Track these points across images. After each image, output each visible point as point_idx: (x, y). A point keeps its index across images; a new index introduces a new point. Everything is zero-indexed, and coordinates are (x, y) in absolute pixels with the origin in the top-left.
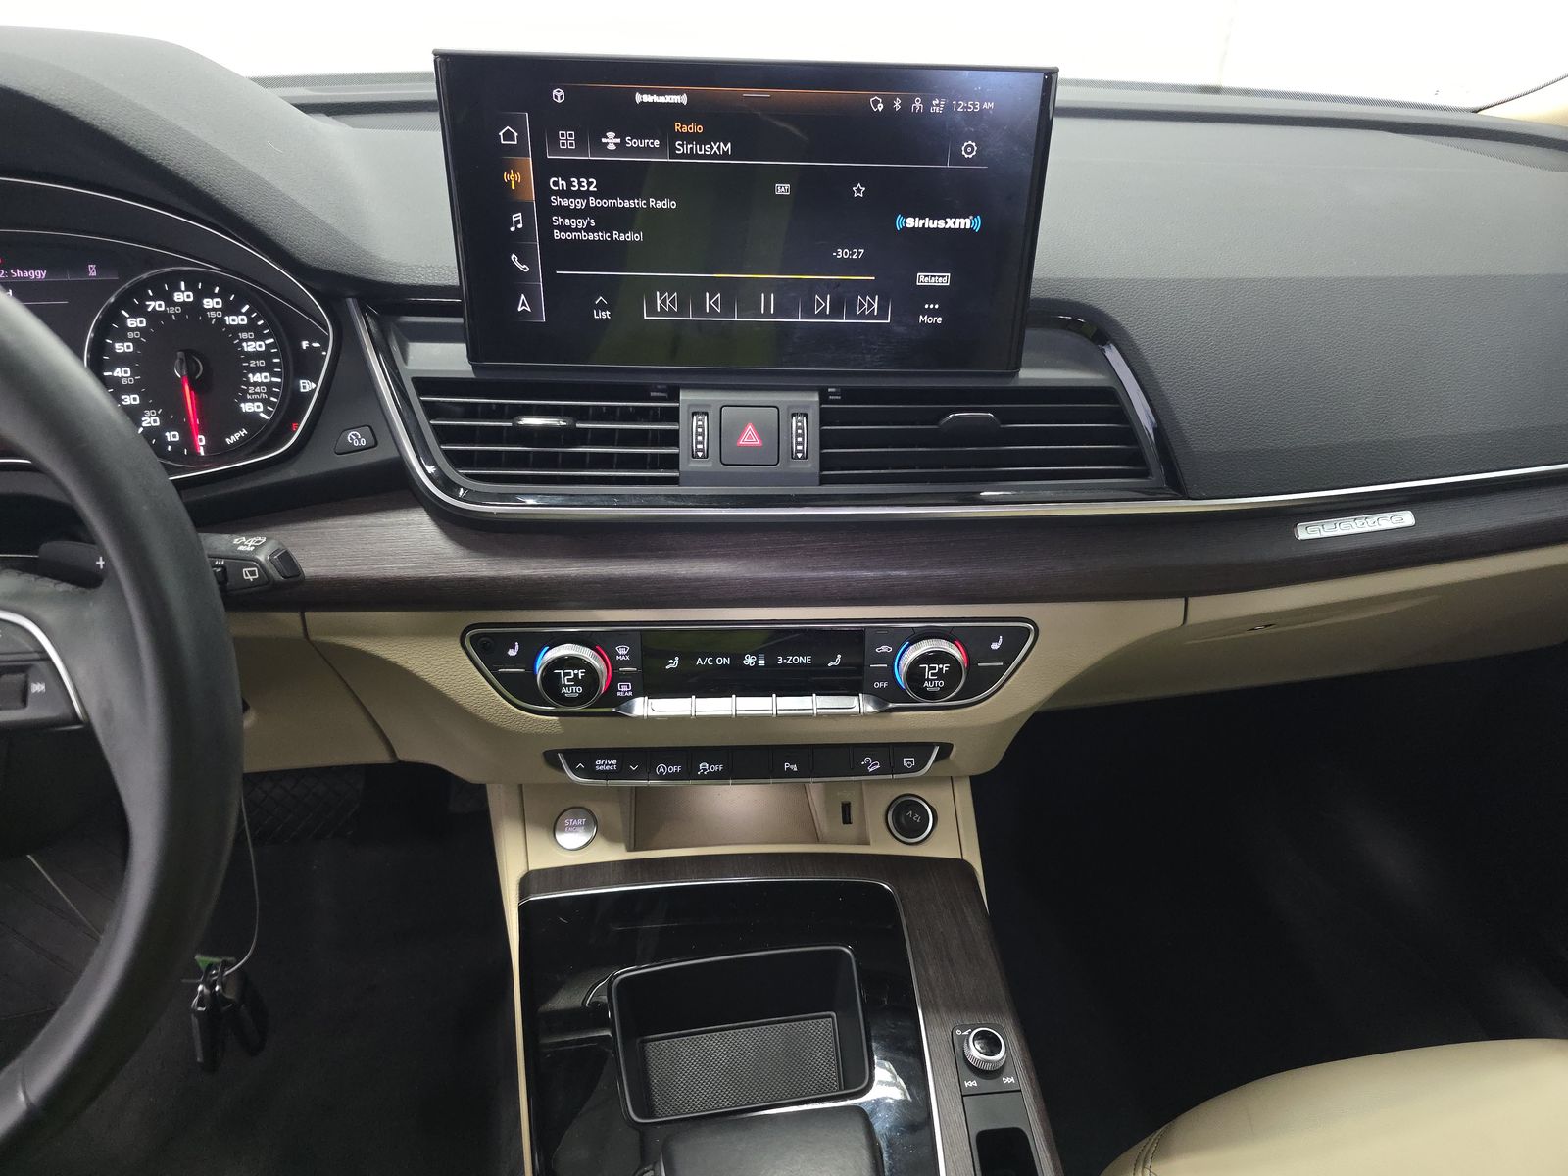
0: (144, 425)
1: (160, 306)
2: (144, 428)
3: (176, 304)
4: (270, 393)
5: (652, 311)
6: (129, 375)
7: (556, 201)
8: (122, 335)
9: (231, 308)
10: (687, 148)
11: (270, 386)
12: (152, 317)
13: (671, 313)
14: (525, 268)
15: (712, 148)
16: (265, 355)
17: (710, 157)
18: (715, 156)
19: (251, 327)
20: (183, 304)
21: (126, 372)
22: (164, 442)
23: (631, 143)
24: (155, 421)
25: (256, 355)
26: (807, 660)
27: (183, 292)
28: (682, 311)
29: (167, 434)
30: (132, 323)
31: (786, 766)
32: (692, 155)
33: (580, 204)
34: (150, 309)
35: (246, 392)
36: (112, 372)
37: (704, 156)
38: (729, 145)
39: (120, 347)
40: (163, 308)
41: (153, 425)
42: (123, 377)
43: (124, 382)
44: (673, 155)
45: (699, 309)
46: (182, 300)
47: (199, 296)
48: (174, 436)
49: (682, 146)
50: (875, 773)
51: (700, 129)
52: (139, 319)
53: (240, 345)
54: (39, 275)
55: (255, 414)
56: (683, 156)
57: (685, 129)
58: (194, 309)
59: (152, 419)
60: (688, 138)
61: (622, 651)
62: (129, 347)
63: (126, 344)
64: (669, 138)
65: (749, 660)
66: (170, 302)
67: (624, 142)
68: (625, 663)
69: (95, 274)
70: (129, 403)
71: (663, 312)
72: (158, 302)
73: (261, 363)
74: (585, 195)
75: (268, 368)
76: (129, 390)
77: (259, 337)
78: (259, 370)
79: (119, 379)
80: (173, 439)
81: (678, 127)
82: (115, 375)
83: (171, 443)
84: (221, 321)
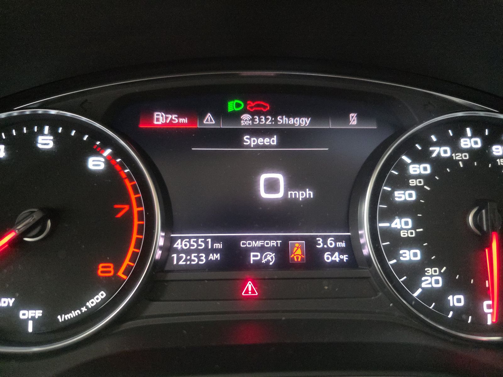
0: (424, 285)
1: (445, 152)
2: (423, 289)
3: (463, 151)
6: (410, 226)
8: (403, 182)
12: (437, 164)
20: (471, 151)
21: (406, 223)
22: (443, 306)
24: (437, 282)
27: (469, 138)
29: (450, 298)
30: (415, 169)
34: (434, 155)
36: (391, 223)
39: (401, 196)
40: (448, 154)
41: (435, 286)
42: (402, 229)
43: (403, 234)
46: (468, 146)
47: (487, 143)
48: (459, 301)
52: (423, 166)
54: (303, 122)
58: (482, 155)
59: (434, 278)
62: (410, 195)
63: (408, 192)
66: (456, 148)
69: (355, 123)
70: (407, 259)
72: (443, 148)
76: (409, 243)
79: (397, 232)
80: (457, 304)
82: (393, 225)
83: (454, 308)
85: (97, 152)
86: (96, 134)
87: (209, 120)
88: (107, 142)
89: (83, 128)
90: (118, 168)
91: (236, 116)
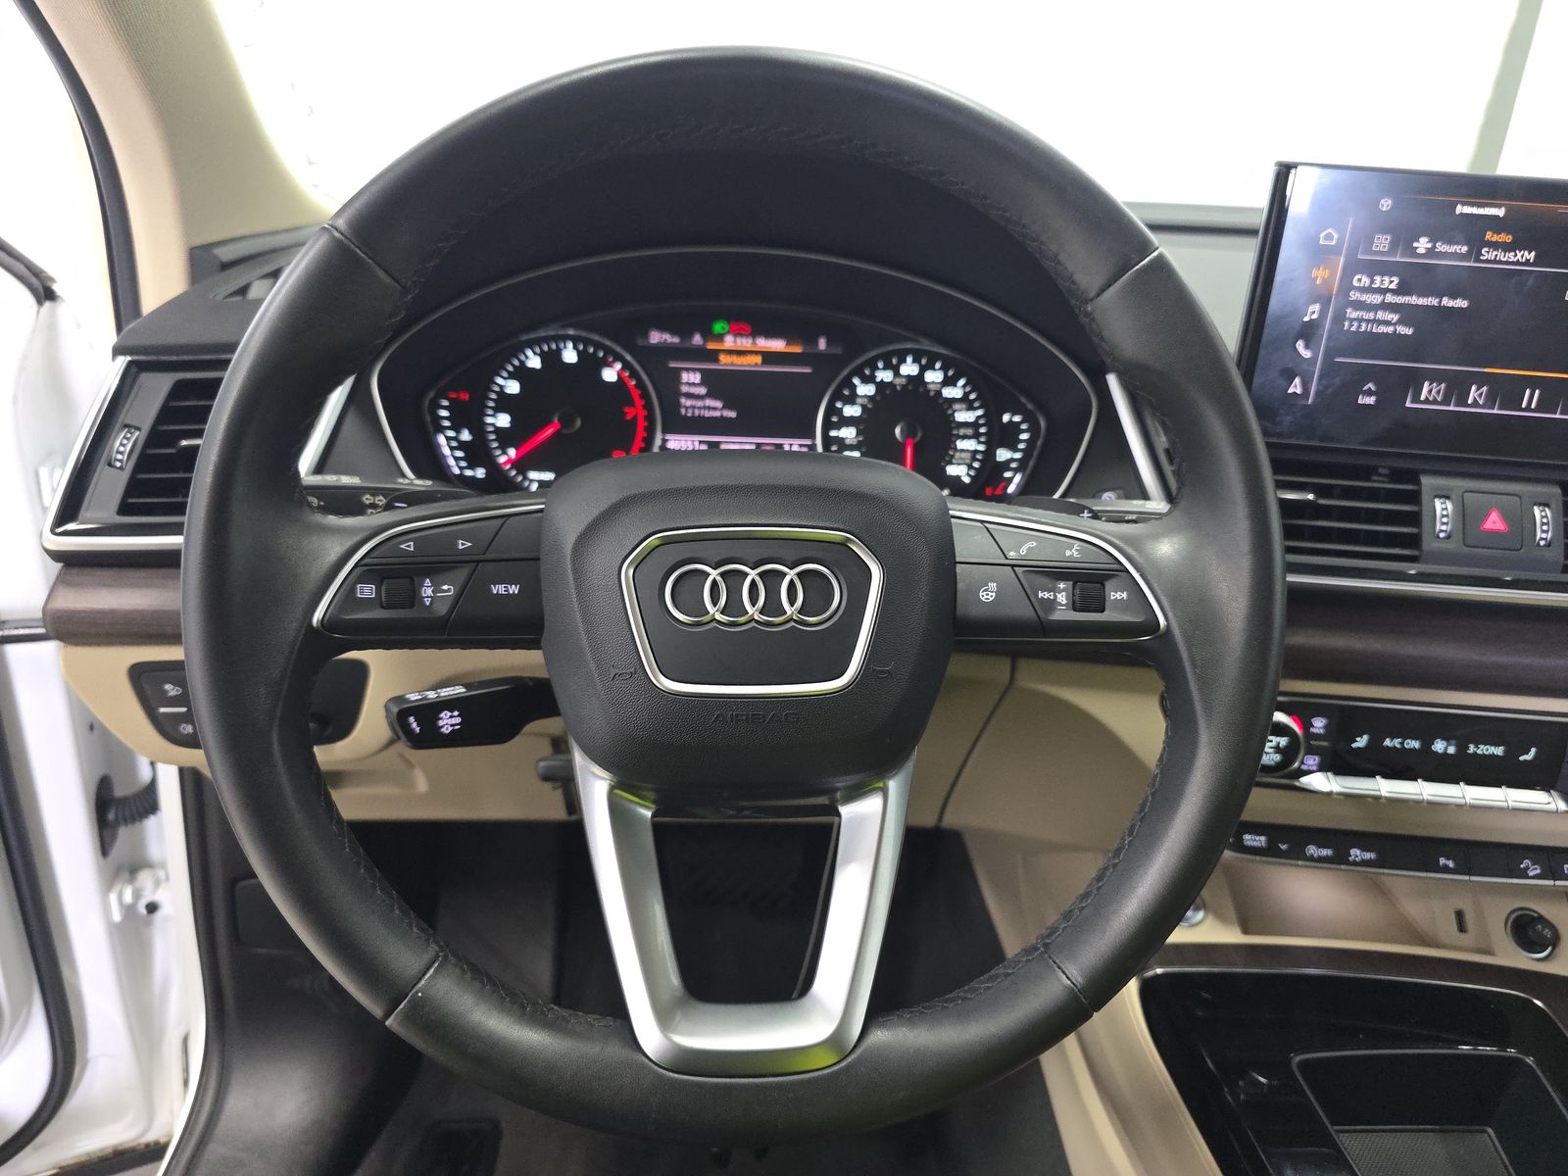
1: (888, 376)
3: (902, 376)
4: (974, 459)
5: (1416, 399)
6: (854, 434)
7: (1354, 296)
8: (851, 400)
9: (949, 382)
10: (1492, 255)
11: (976, 452)
12: (881, 386)
13: (1435, 402)
14: (1306, 354)
15: (1516, 255)
16: (975, 425)
17: (1513, 263)
18: (1518, 263)
19: (965, 399)
20: (909, 377)
21: (851, 432)
23: (1441, 247)
25: (966, 425)
26: (1499, 751)
27: (909, 365)
28: (1446, 401)
30: (862, 390)
31: (1442, 861)
32: (1495, 261)
33: (1377, 299)
34: (879, 379)
35: (953, 456)
36: (839, 432)
37: (1507, 263)
38: (1533, 253)
39: (849, 411)
40: (890, 379)
42: (847, 436)
43: (848, 442)
44: (1478, 260)
45: (1462, 402)
46: (907, 373)
47: (923, 370)
49: (1488, 252)
50: (1535, 877)
51: (1509, 238)
52: (869, 387)
53: (953, 414)
55: (958, 478)
56: (1487, 261)
57: (1495, 238)
58: (918, 380)
60: (1495, 246)
61: (1319, 724)
62: (856, 411)
63: (854, 408)
64: (1477, 244)
65: (1439, 746)
66: (897, 374)
67: (1434, 247)
68: (1317, 737)
69: (824, 347)
71: (1427, 401)
72: (886, 373)
73: (970, 432)
74: (1384, 291)
75: (976, 436)
76: (852, 448)
77: (971, 408)
78: (965, 437)
79: (844, 438)
81: (1489, 236)
82: (841, 434)
84: (939, 393)
85: (610, 365)
86: (608, 351)
87: (697, 339)
88: (618, 358)
89: (598, 346)
90: (626, 380)
91: (720, 338)
